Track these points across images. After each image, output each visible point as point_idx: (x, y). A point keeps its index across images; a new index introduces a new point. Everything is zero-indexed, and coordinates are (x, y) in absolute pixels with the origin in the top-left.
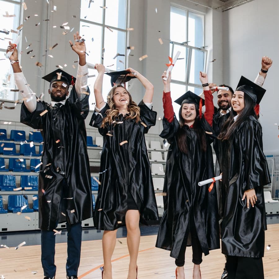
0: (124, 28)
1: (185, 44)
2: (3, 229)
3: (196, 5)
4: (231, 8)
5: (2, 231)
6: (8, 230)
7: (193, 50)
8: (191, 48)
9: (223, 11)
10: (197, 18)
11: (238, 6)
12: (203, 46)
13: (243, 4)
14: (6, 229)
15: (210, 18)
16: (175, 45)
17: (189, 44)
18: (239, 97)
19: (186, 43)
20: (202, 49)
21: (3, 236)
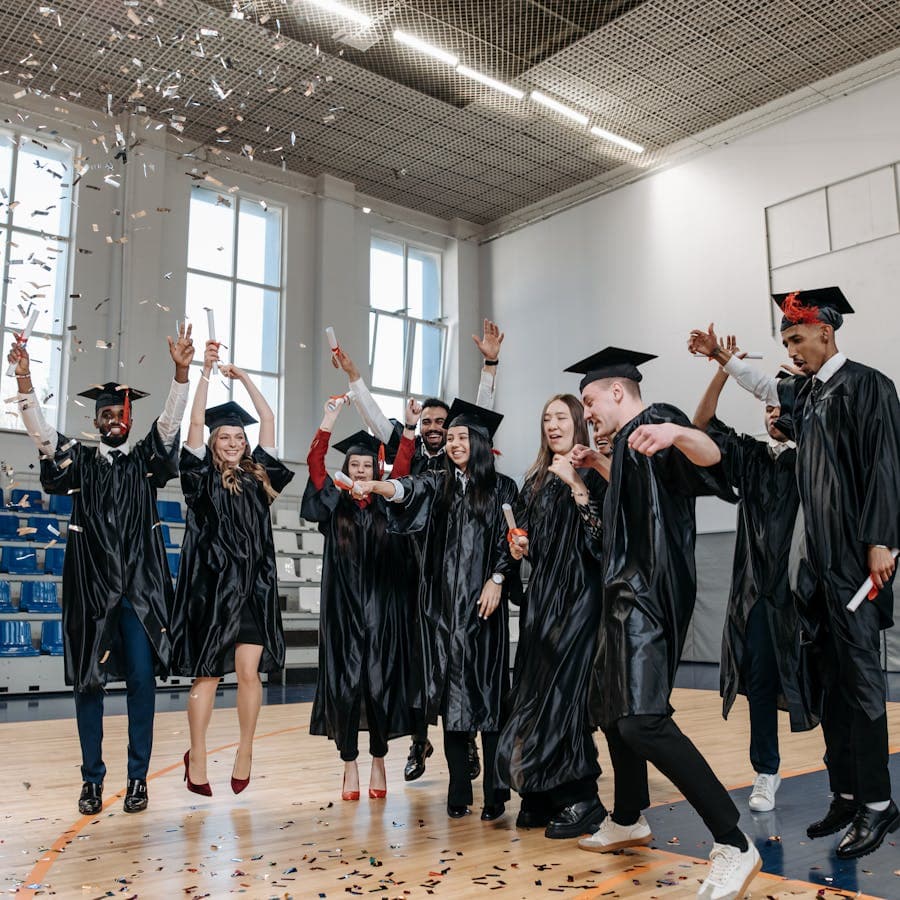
0: (277, 284)
1: (401, 314)
2: (31, 688)
3: (424, 233)
4: (496, 238)
5: (28, 692)
6: (41, 690)
7: (419, 327)
8: (414, 321)
9: (480, 245)
10: (427, 260)
11: (510, 232)
12: (440, 317)
13: (520, 228)
14: (37, 688)
15: (453, 259)
16: (381, 317)
17: (410, 314)
18: (461, 438)
19: (404, 311)
20: (438, 324)
21: (31, 701)
